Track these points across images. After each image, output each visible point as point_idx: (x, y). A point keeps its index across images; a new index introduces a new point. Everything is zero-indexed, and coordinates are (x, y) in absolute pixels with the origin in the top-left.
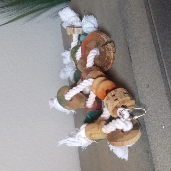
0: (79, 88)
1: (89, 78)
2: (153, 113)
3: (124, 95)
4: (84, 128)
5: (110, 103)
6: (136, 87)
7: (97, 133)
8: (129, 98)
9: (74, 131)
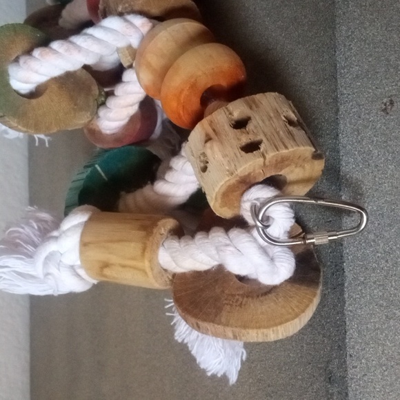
0: (79, 48)
1: (130, 13)
2: (390, 225)
3: (290, 133)
4: (79, 231)
5: (219, 156)
6: (336, 100)
7: (135, 268)
8: (308, 150)
9: (28, 224)
